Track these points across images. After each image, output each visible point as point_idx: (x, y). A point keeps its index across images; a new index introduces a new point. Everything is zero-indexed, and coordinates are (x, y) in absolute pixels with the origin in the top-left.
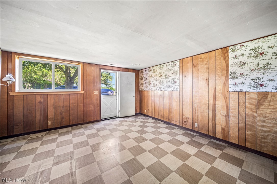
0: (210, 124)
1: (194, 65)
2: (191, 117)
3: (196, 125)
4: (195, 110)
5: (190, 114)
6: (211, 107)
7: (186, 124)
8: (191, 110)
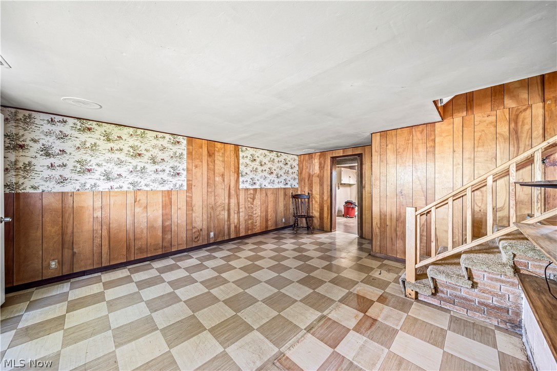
0: (226, 227)
1: (209, 152)
2: (205, 227)
3: (212, 234)
4: (211, 215)
5: (204, 223)
6: (226, 207)
7: (198, 240)
8: (205, 217)
